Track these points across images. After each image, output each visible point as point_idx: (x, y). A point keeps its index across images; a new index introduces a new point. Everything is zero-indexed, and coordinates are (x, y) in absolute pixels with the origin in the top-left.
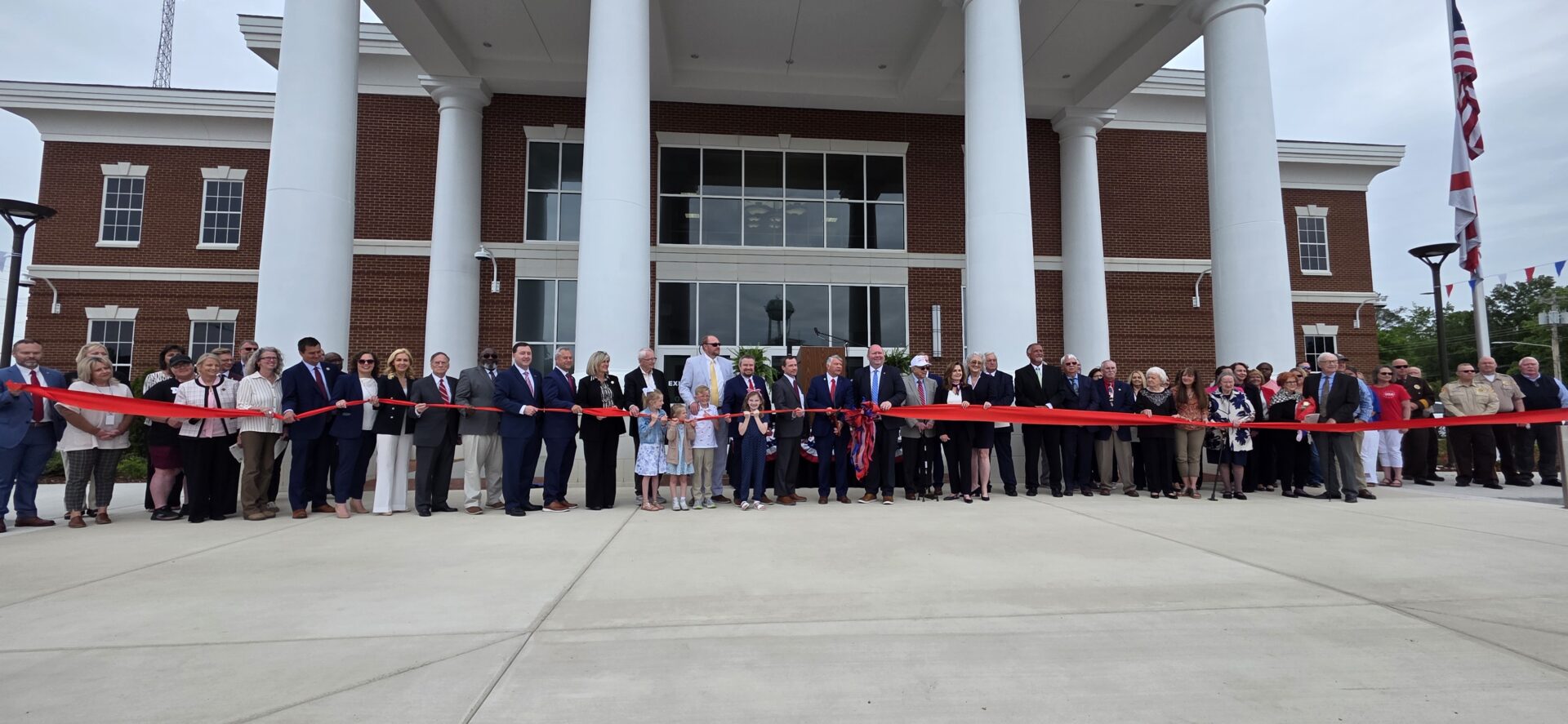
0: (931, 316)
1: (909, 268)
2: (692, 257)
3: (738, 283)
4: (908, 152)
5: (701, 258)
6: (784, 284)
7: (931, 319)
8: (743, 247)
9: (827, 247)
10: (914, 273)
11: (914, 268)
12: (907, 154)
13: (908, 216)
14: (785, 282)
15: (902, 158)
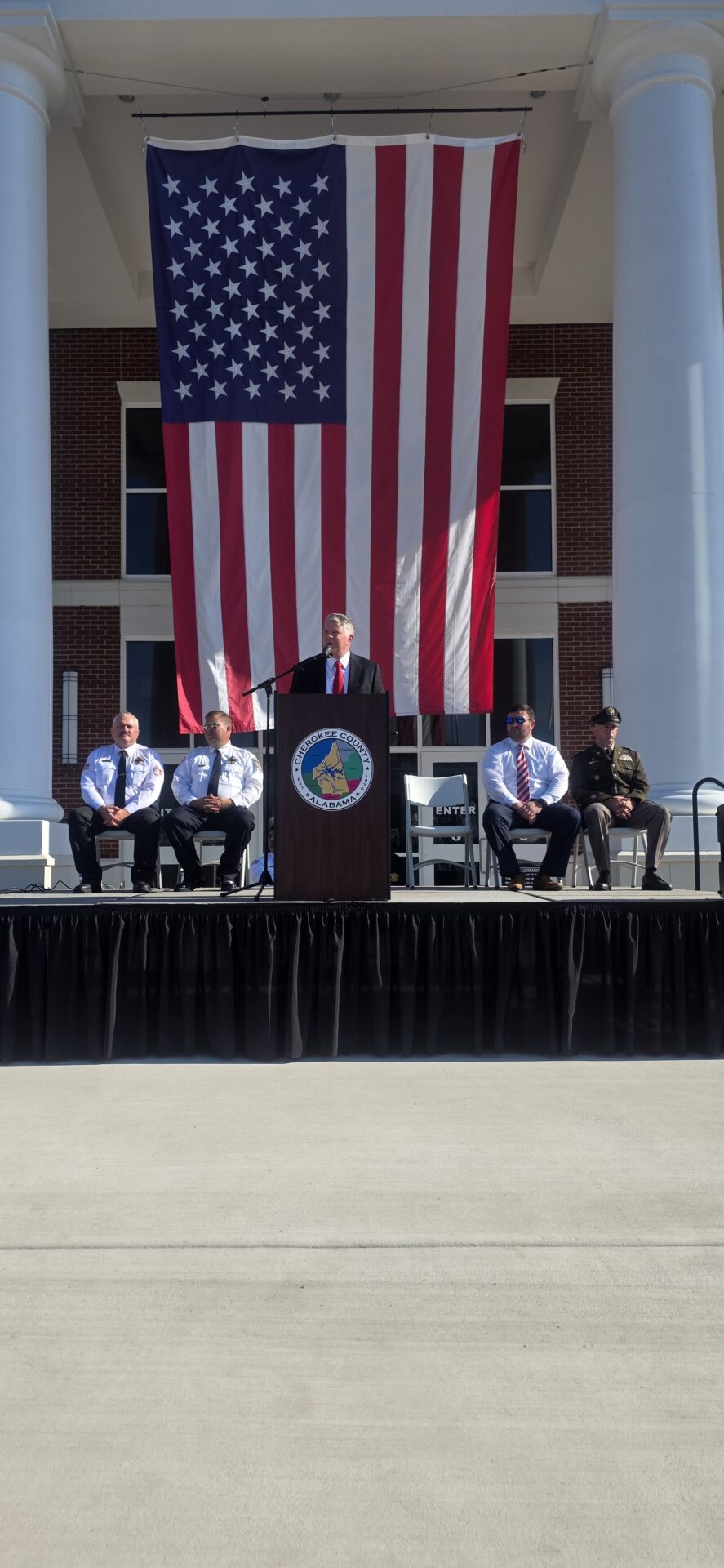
0: (601, 688)
1: (560, 604)
4: (557, 395)
7: (601, 693)
10: (569, 613)
11: (568, 604)
12: (556, 399)
13: (558, 510)
15: (548, 406)
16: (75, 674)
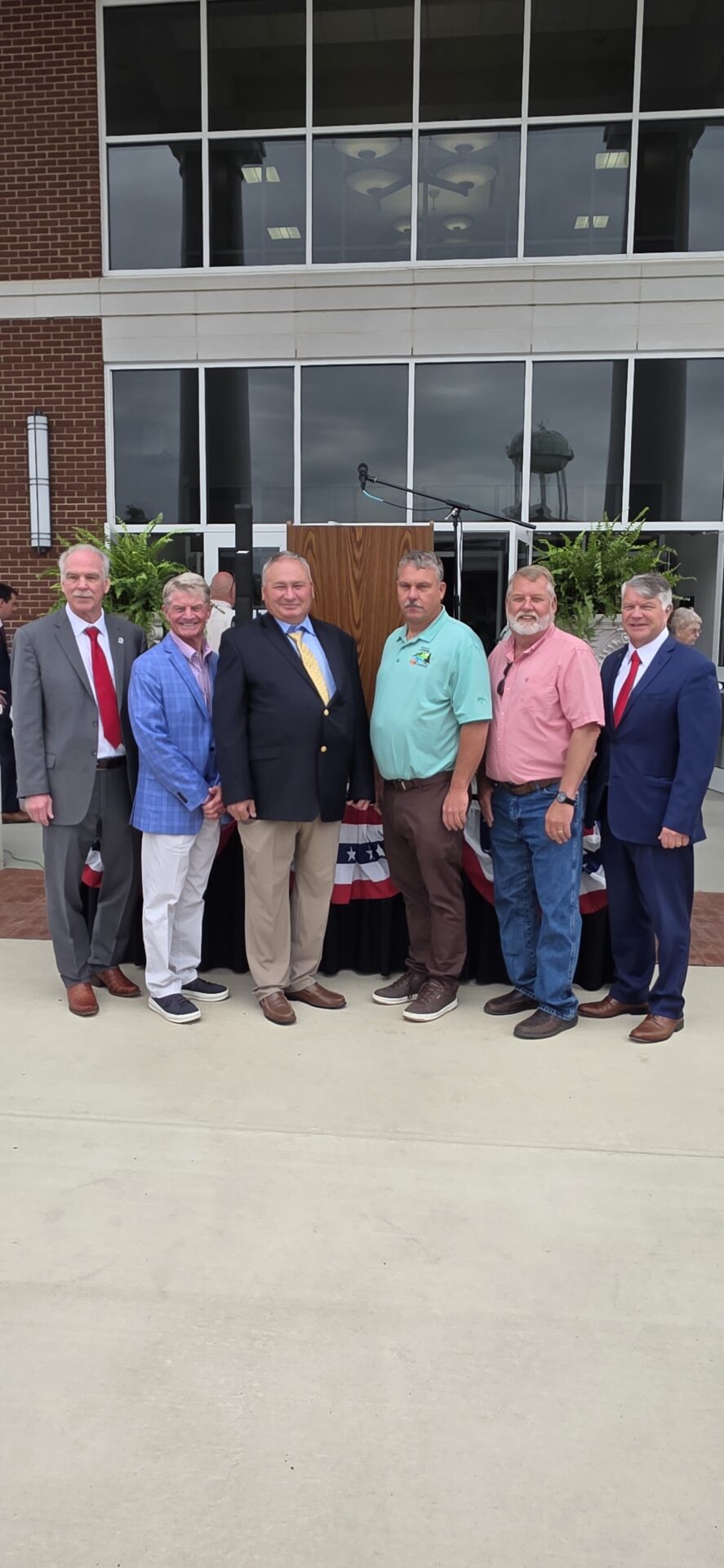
2: (186, 302)
3: (298, 365)
5: (205, 302)
6: (412, 362)
8: (309, 266)
9: (525, 255)
14: (412, 356)
16: (43, 419)
